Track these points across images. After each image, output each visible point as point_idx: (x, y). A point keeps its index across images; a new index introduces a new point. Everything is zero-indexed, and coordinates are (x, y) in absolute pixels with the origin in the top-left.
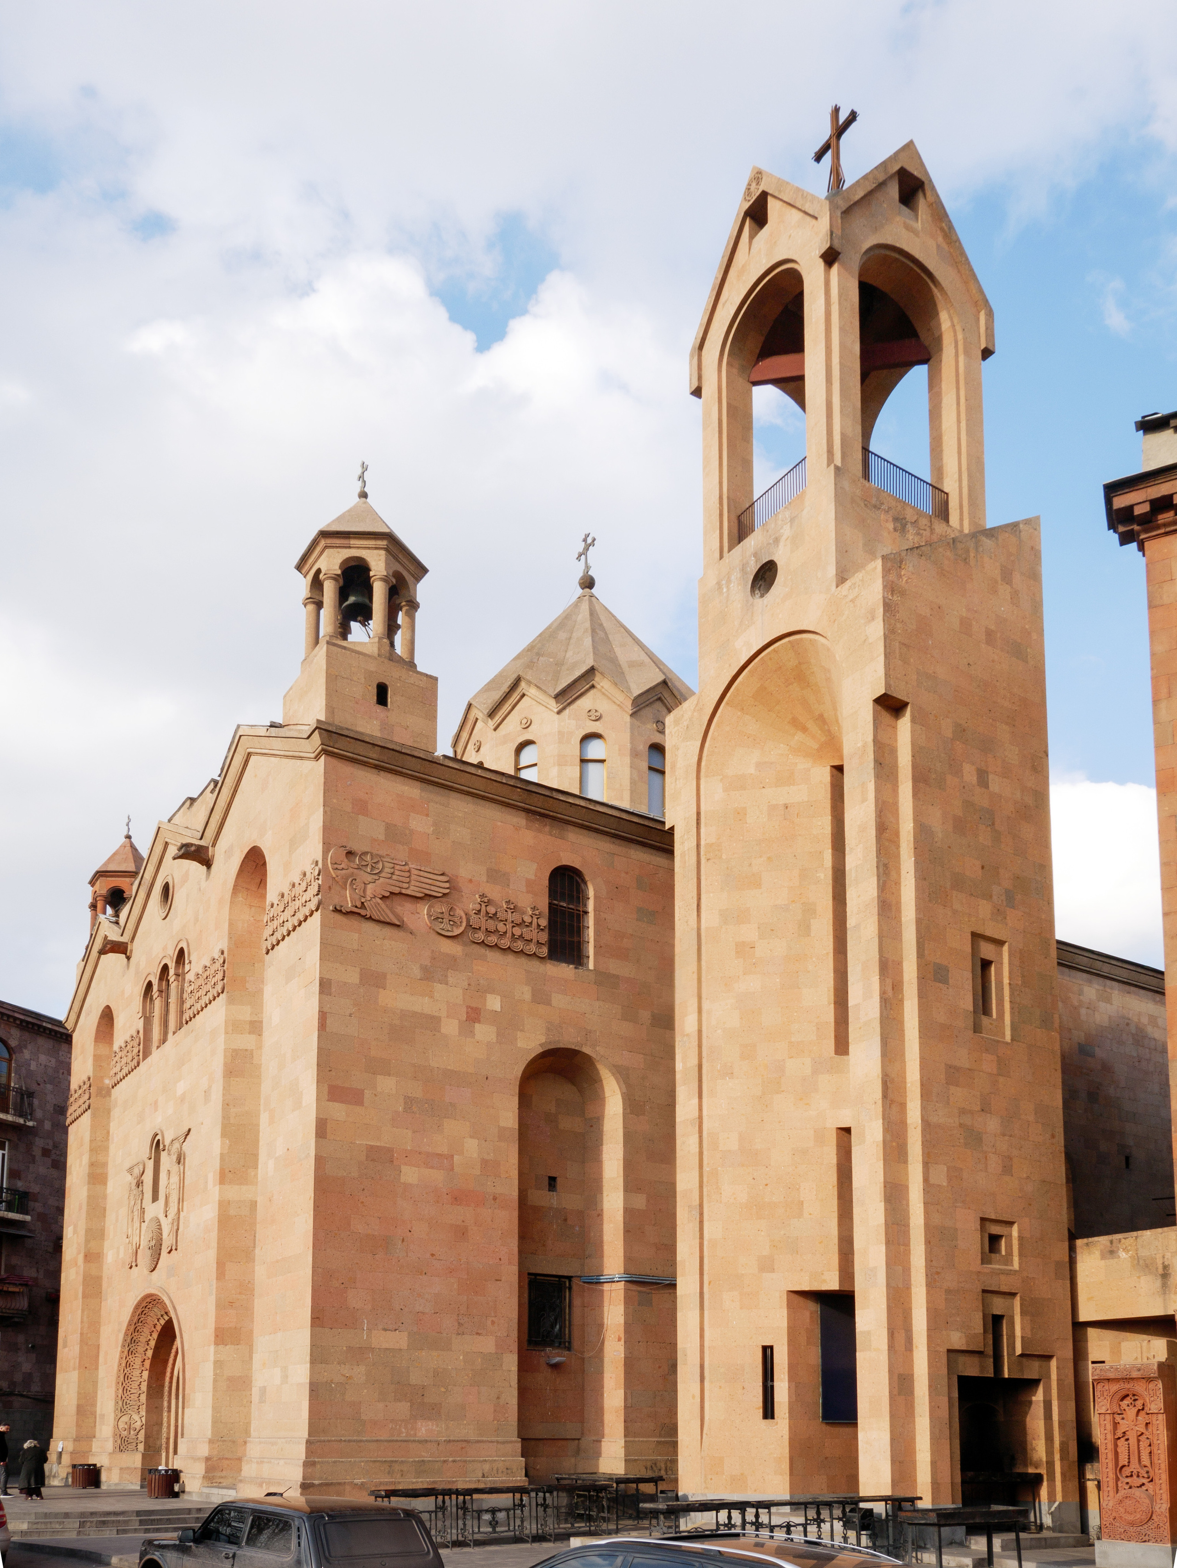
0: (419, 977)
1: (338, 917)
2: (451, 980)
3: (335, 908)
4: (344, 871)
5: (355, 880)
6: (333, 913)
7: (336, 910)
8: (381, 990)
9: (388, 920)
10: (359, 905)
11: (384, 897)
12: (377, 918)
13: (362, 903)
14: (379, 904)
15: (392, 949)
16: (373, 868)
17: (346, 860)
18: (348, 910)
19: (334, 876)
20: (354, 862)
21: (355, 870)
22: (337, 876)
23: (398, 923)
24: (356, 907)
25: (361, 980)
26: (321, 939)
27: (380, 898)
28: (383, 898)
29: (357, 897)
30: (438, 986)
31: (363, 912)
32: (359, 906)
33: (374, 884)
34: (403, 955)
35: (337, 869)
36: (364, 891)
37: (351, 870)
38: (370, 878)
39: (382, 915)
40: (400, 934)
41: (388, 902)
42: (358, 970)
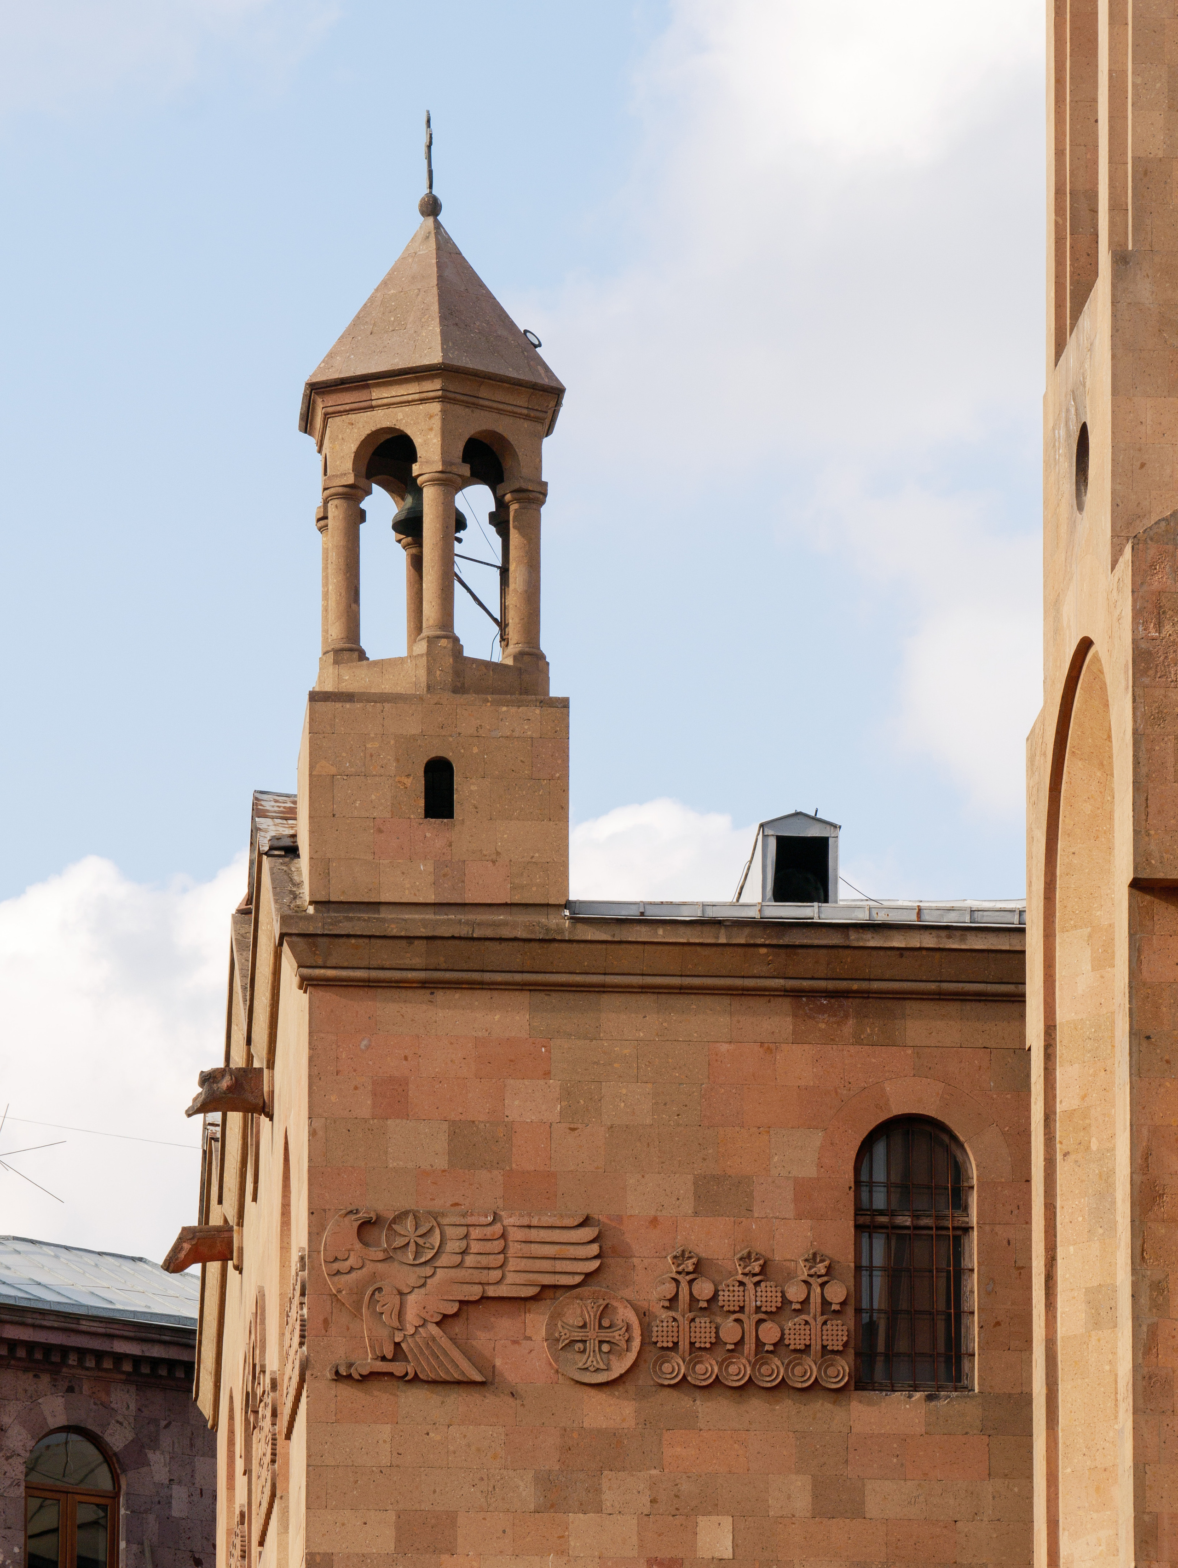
0: (532, 1507)
1: (346, 1391)
2: (609, 1498)
3: (337, 1373)
4: (354, 1275)
5: (379, 1289)
6: (333, 1384)
7: (338, 1377)
8: (445, 1557)
9: (457, 1376)
10: (389, 1352)
11: (445, 1317)
12: (432, 1376)
13: (397, 1345)
14: (434, 1339)
15: (469, 1445)
16: (417, 1255)
17: (358, 1245)
18: (365, 1372)
19: (334, 1292)
20: (378, 1245)
21: (380, 1266)
22: (339, 1291)
23: (478, 1378)
24: (384, 1358)
25: (398, 1541)
26: (309, 1456)
27: (437, 1323)
28: (444, 1321)
29: (384, 1333)
30: (577, 1520)
31: (397, 1368)
32: (389, 1356)
33: (423, 1290)
34: (495, 1457)
35: (338, 1272)
36: (401, 1315)
37: (370, 1267)
38: (411, 1277)
39: (441, 1364)
40: (489, 1401)
41: (457, 1328)
42: (391, 1516)
